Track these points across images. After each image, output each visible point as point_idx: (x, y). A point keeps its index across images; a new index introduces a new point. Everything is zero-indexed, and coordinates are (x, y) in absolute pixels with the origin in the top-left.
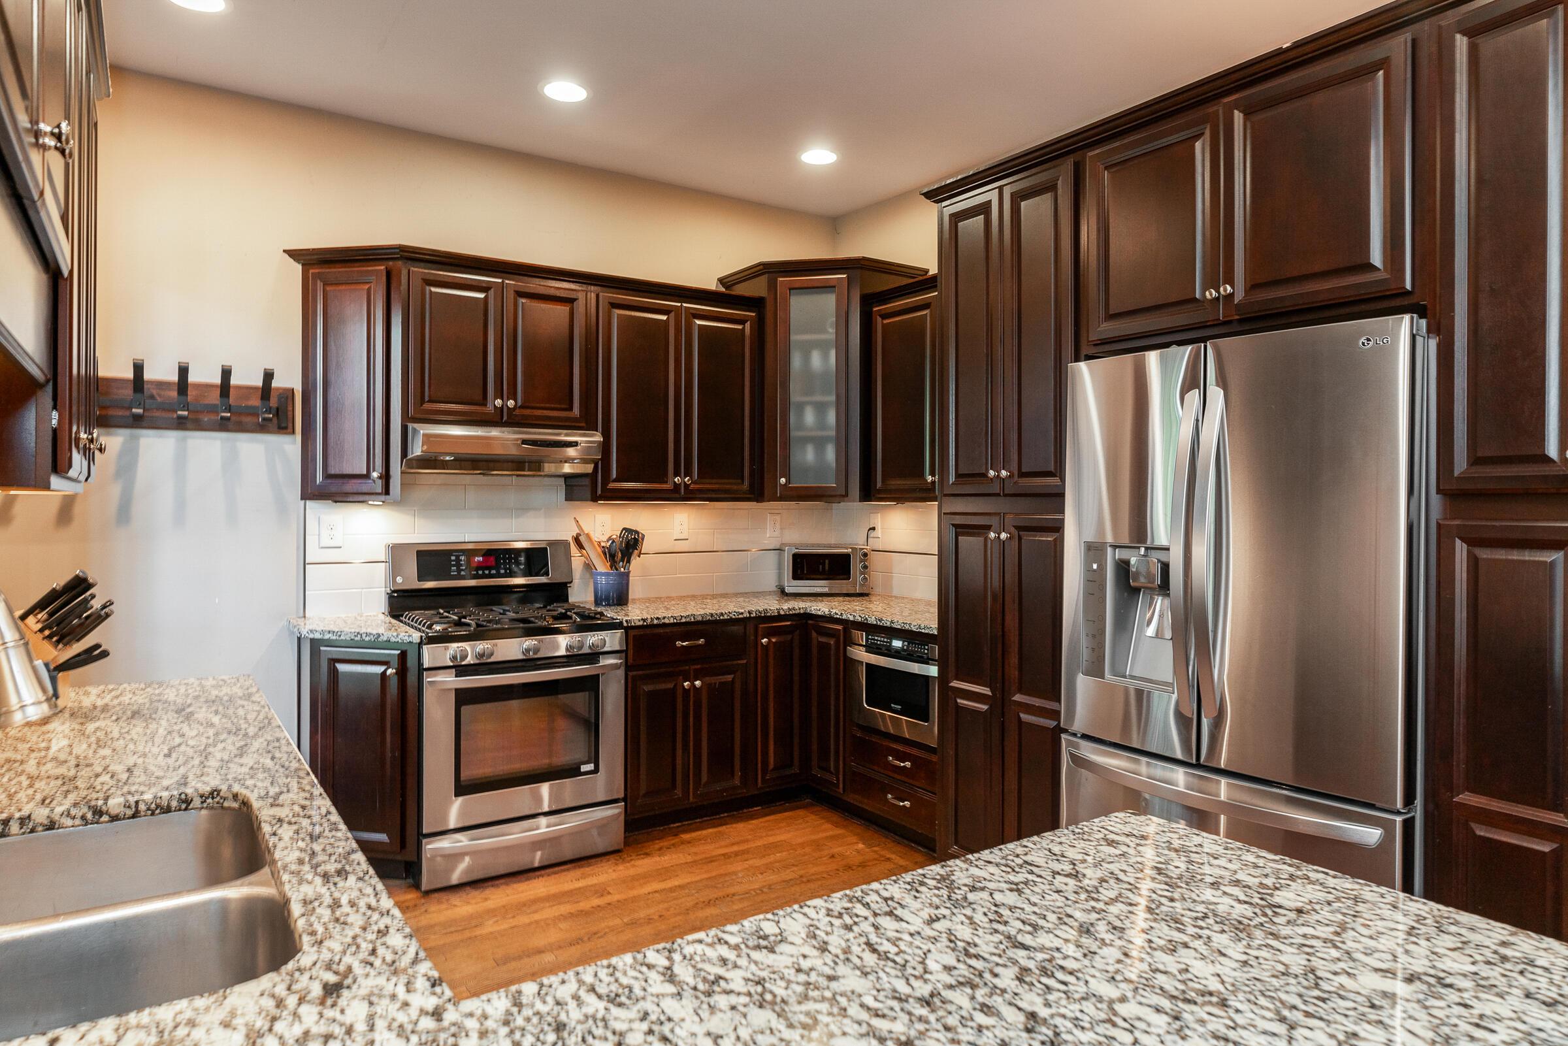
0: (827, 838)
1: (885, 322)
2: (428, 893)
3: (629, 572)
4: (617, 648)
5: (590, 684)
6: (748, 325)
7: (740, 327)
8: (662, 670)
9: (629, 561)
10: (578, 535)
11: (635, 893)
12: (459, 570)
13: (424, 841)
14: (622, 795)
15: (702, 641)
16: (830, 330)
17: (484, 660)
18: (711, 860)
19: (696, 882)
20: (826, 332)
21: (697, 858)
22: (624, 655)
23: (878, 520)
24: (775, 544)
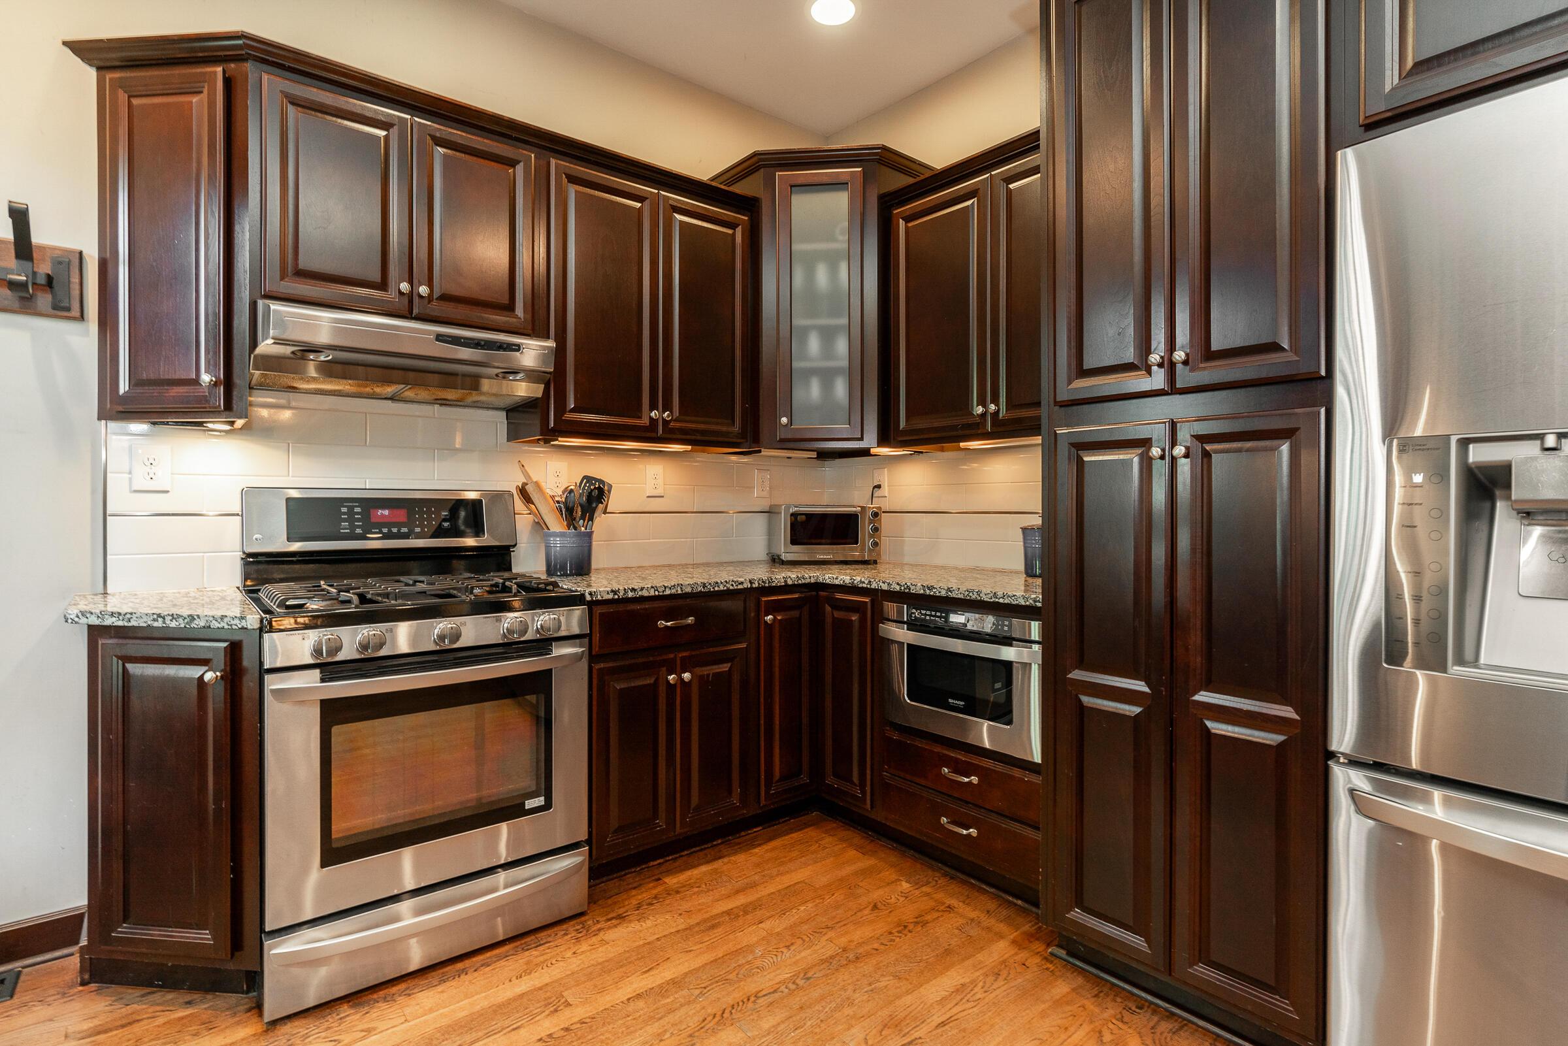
0: (856, 873)
1: (910, 225)
2: (274, 1023)
3: (592, 532)
4: (576, 630)
5: (540, 683)
6: (739, 230)
7: (730, 231)
8: (641, 660)
9: (591, 519)
10: (525, 484)
11: (606, 1000)
12: (352, 527)
13: (267, 943)
14: (583, 835)
15: (691, 620)
16: (841, 238)
17: (370, 653)
18: (711, 924)
19: (697, 970)
20: (834, 240)
21: (692, 921)
22: (586, 640)
23: (884, 477)
24: (764, 505)
